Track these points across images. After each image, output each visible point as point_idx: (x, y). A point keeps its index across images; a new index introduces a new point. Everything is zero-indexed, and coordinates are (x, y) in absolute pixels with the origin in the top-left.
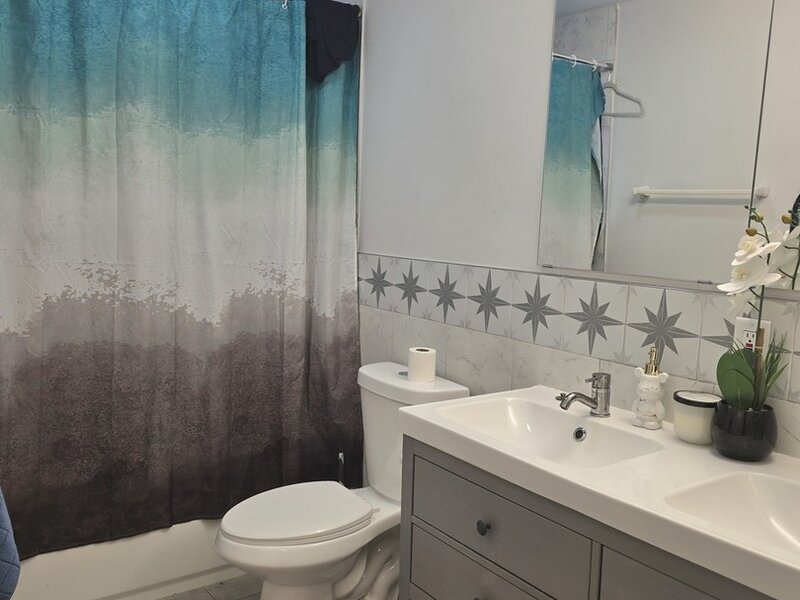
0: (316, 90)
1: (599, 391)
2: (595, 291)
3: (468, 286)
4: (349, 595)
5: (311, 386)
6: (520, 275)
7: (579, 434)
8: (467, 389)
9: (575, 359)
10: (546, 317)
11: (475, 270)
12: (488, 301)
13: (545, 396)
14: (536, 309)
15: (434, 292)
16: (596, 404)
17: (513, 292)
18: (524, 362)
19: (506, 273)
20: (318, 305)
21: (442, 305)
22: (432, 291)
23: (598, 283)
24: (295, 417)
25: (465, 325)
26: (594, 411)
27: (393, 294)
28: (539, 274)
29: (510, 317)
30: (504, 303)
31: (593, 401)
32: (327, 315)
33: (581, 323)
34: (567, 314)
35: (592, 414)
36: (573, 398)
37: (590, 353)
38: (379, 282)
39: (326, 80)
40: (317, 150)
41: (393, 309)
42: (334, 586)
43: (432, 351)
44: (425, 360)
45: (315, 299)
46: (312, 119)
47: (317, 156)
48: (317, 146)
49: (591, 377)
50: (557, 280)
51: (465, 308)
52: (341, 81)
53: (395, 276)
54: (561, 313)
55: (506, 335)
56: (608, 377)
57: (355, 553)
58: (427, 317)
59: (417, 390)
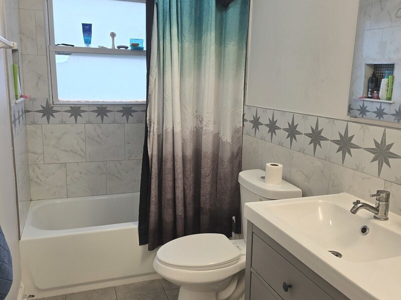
0: (224, 13)
1: (381, 203)
2: (384, 134)
3: (304, 127)
4: (229, 298)
5: (218, 180)
6: (336, 122)
7: (364, 230)
8: (301, 190)
9: (368, 178)
10: (351, 149)
11: (309, 117)
12: (316, 137)
13: (346, 201)
14: (345, 144)
15: (285, 130)
16: (378, 211)
17: (331, 132)
18: (336, 177)
19: (327, 120)
20: (223, 135)
21: (289, 138)
22: (284, 129)
23: (386, 129)
24: (208, 196)
25: (302, 151)
26: (376, 216)
27: (264, 130)
28: (348, 121)
29: (329, 148)
30: (326, 139)
31: (376, 209)
32: (228, 141)
33: (374, 155)
34: (365, 149)
35: (375, 217)
36: (361, 206)
37: (379, 176)
38: (256, 123)
39: (230, 6)
40: (225, 47)
41: (263, 139)
42: (217, 294)
43: (280, 166)
44: (275, 171)
45: (221, 132)
46: (222, 29)
47: (224, 51)
48: (224, 45)
49: (376, 193)
50: (359, 126)
51: (303, 140)
52: (239, 6)
53: (265, 120)
54: (361, 148)
55: (325, 159)
56: (388, 195)
57: (229, 277)
58: (281, 144)
59: (269, 189)
